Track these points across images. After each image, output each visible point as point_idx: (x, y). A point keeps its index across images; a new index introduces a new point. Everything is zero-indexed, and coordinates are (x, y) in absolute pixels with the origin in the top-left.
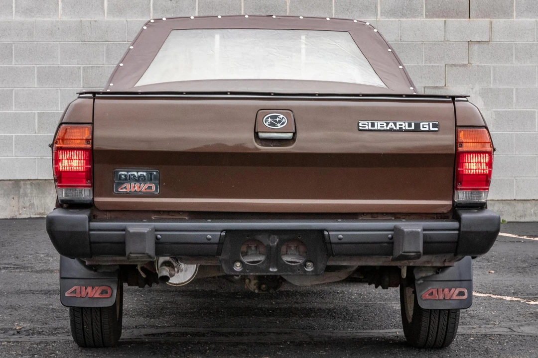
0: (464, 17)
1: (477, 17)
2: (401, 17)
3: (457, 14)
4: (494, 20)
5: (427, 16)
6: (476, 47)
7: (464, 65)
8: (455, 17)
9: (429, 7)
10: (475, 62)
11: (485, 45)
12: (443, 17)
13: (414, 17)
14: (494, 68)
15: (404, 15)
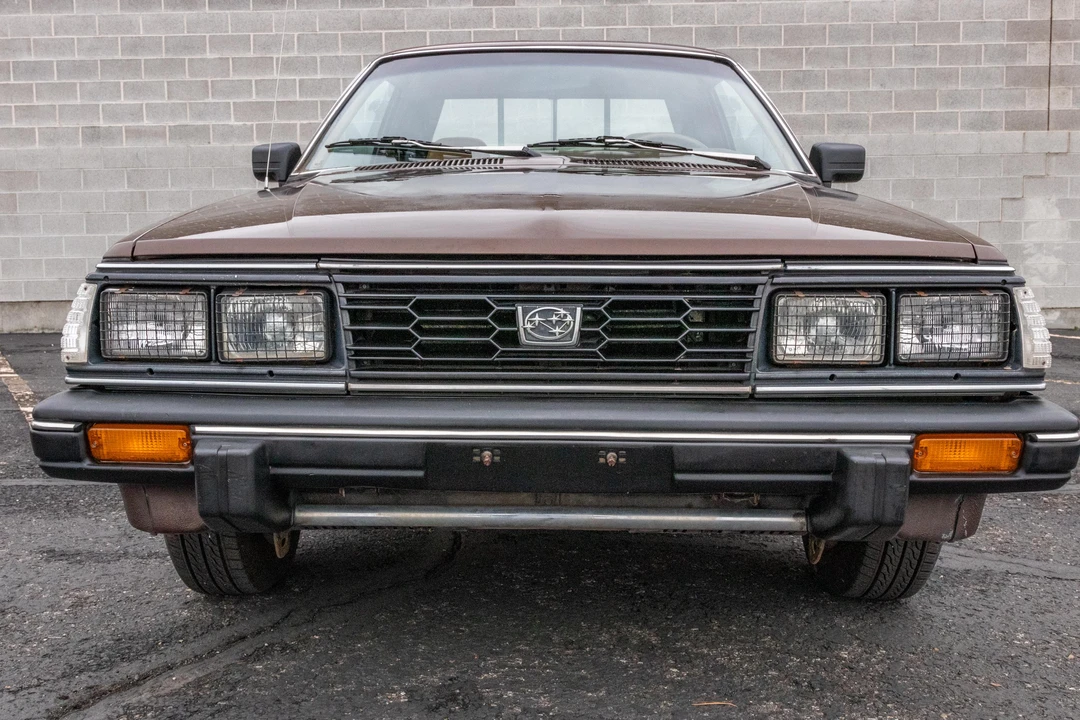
0: (1043, 129)
1: (1056, 128)
2: (981, 130)
3: (1037, 127)
4: (1073, 132)
5: (1006, 129)
6: (1054, 158)
7: (1042, 177)
8: (1034, 129)
9: (1009, 120)
10: (1053, 174)
11: (1063, 157)
12: (1022, 129)
13: (994, 129)
14: (1072, 179)
15: (983, 128)
